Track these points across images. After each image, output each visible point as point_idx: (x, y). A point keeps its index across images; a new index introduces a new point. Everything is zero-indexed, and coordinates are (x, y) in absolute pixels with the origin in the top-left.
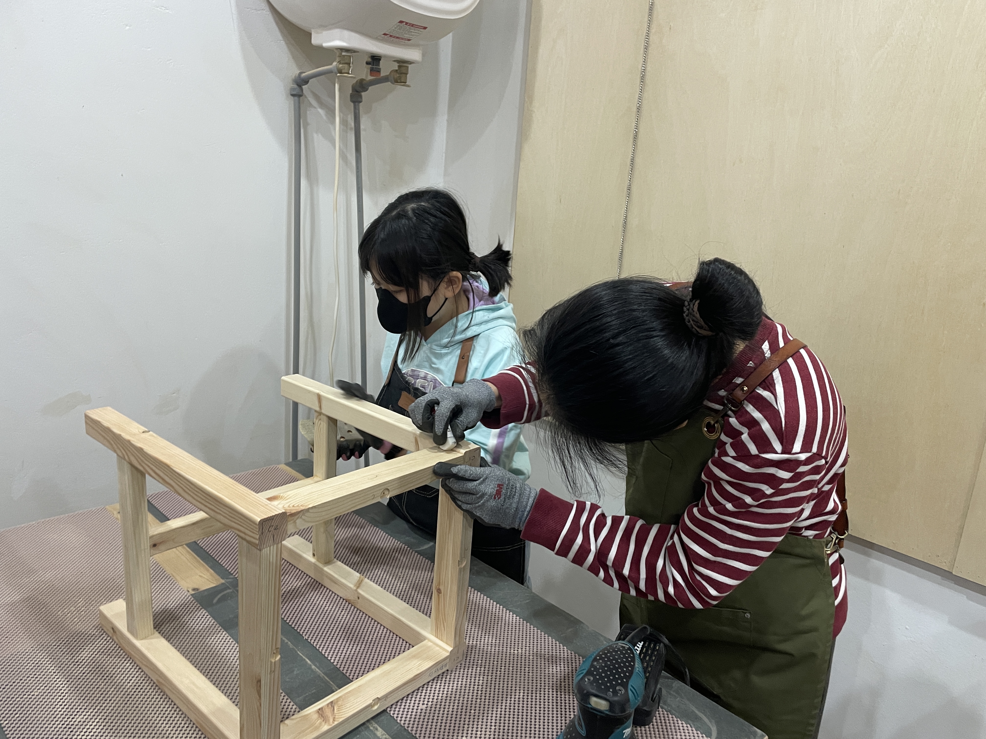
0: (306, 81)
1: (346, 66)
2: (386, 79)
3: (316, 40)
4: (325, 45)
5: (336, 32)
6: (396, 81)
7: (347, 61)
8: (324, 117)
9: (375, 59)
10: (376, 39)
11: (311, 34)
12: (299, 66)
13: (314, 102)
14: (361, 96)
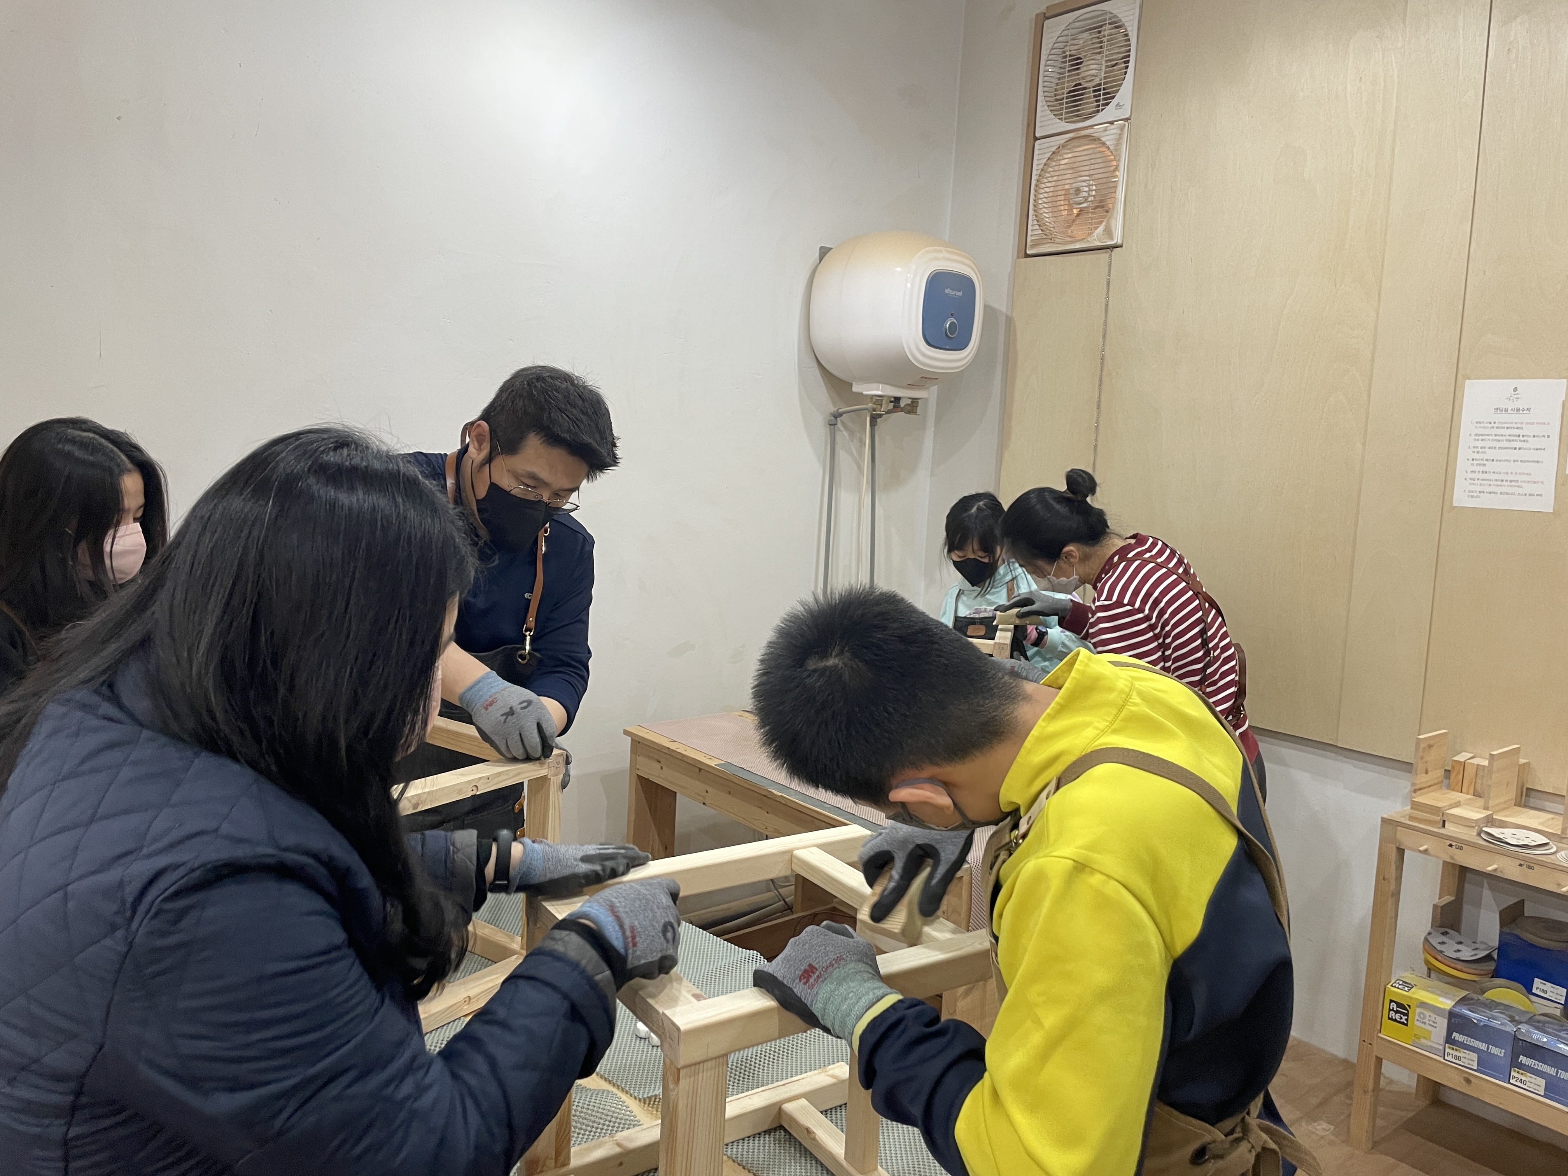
0: (841, 415)
1: (879, 406)
2: (902, 410)
3: (856, 388)
4: (865, 393)
5: (875, 385)
6: (909, 412)
7: (880, 403)
8: (847, 438)
9: (897, 400)
10: (903, 387)
11: (852, 384)
12: (834, 404)
13: (841, 428)
14: (877, 422)
